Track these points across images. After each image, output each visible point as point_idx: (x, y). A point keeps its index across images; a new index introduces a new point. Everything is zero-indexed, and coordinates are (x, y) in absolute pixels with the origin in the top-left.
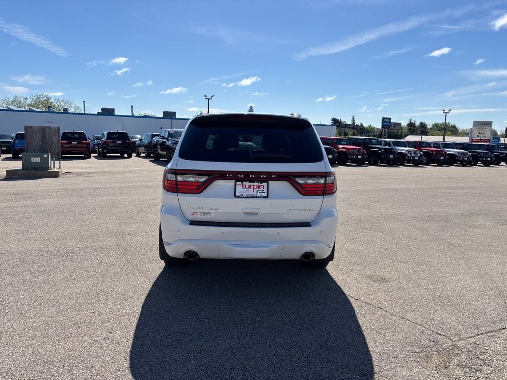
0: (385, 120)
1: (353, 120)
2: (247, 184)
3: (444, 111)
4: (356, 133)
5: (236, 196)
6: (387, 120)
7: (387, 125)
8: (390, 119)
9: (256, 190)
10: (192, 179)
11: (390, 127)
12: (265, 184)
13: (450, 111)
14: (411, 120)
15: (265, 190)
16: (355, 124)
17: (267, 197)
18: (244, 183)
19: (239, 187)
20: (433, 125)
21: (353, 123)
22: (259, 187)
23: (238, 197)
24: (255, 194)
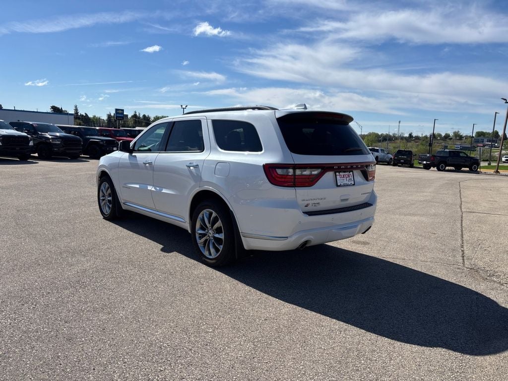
0: (118, 111)
1: (76, 110)
2: (342, 174)
3: (182, 106)
4: (82, 123)
5: (337, 186)
6: (120, 111)
7: (120, 117)
8: (123, 110)
9: (348, 179)
10: (307, 172)
11: (123, 119)
12: (351, 173)
13: (186, 106)
14: (135, 112)
15: (353, 180)
16: (79, 114)
17: (354, 185)
18: (341, 173)
19: (338, 177)
20: (154, 118)
21: (77, 113)
22: (349, 176)
23: (339, 186)
24: (347, 182)
